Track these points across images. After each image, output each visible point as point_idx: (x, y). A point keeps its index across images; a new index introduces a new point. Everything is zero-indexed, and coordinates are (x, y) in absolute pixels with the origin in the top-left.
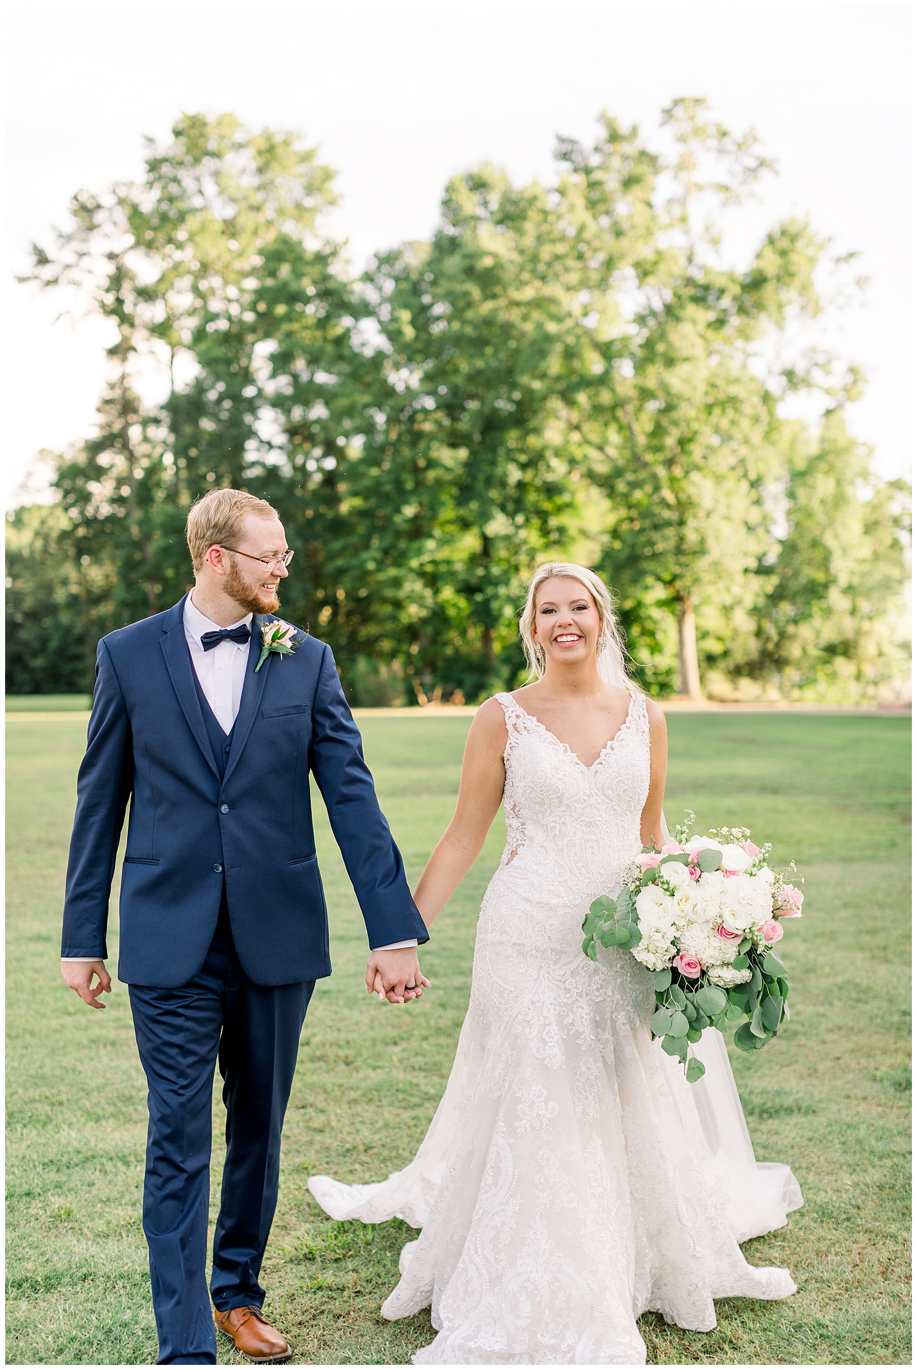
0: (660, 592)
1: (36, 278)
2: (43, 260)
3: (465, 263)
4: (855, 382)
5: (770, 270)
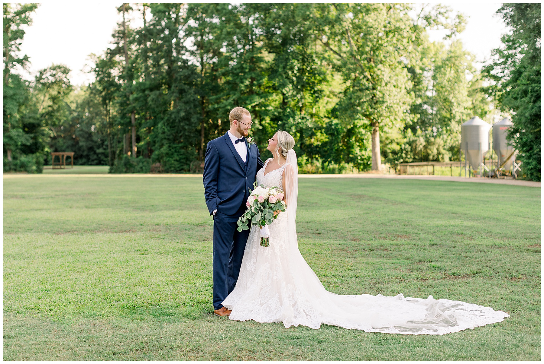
0: (365, 121)
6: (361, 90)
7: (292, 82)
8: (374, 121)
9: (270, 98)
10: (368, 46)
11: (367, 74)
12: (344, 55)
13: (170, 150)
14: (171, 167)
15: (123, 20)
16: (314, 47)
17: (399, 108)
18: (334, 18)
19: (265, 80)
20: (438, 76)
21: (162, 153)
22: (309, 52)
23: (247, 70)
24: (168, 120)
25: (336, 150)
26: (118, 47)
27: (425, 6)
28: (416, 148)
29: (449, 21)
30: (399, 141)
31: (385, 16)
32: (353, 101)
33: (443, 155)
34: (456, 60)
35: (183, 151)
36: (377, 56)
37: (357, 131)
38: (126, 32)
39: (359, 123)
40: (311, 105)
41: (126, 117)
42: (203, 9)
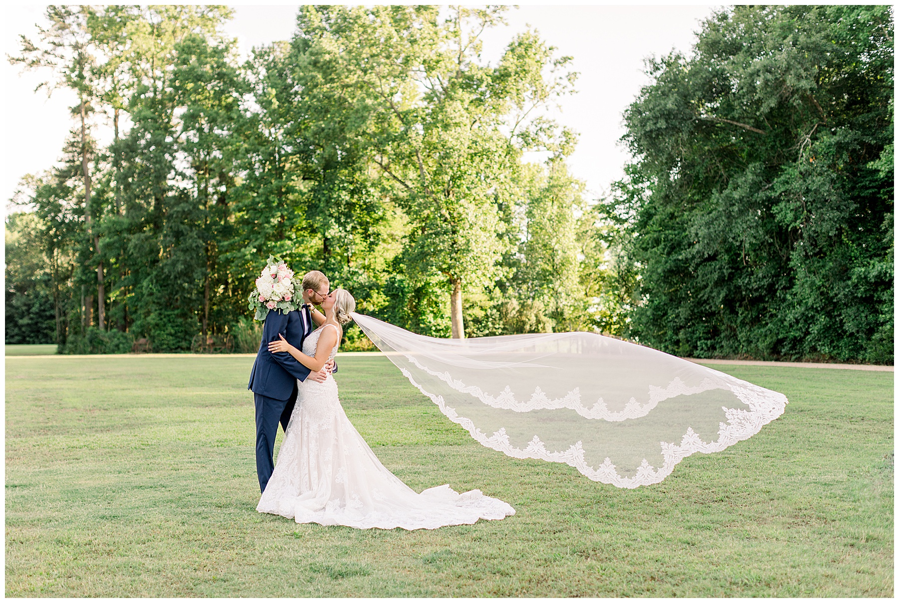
0: (442, 277)
1: (23, 60)
2: (29, 48)
3: (313, 58)
4: (567, 142)
5: (512, 69)
6: (437, 234)
7: (338, 221)
8: (455, 277)
9: (307, 245)
10: (446, 174)
11: (444, 212)
12: (412, 185)
13: (161, 319)
14: (162, 345)
15: (81, 127)
16: (366, 172)
17: (489, 259)
18: (398, 133)
19: (300, 219)
20: (534, 212)
21: (149, 323)
22: (361, 179)
23: (275, 204)
24: (157, 275)
25: (400, 318)
26: (73, 166)
27: (520, 118)
28: (506, 314)
29: (552, 140)
30: (482, 304)
31: (469, 133)
32: (426, 249)
33: (544, 323)
34: (559, 190)
35: (180, 320)
36: (458, 187)
37: (430, 290)
38: (87, 145)
39: (434, 280)
40: (364, 254)
41: (89, 272)
42: (207, 115)
